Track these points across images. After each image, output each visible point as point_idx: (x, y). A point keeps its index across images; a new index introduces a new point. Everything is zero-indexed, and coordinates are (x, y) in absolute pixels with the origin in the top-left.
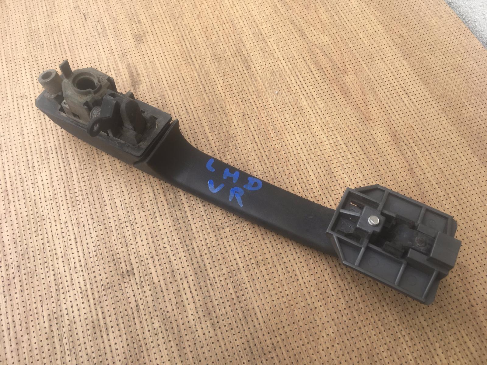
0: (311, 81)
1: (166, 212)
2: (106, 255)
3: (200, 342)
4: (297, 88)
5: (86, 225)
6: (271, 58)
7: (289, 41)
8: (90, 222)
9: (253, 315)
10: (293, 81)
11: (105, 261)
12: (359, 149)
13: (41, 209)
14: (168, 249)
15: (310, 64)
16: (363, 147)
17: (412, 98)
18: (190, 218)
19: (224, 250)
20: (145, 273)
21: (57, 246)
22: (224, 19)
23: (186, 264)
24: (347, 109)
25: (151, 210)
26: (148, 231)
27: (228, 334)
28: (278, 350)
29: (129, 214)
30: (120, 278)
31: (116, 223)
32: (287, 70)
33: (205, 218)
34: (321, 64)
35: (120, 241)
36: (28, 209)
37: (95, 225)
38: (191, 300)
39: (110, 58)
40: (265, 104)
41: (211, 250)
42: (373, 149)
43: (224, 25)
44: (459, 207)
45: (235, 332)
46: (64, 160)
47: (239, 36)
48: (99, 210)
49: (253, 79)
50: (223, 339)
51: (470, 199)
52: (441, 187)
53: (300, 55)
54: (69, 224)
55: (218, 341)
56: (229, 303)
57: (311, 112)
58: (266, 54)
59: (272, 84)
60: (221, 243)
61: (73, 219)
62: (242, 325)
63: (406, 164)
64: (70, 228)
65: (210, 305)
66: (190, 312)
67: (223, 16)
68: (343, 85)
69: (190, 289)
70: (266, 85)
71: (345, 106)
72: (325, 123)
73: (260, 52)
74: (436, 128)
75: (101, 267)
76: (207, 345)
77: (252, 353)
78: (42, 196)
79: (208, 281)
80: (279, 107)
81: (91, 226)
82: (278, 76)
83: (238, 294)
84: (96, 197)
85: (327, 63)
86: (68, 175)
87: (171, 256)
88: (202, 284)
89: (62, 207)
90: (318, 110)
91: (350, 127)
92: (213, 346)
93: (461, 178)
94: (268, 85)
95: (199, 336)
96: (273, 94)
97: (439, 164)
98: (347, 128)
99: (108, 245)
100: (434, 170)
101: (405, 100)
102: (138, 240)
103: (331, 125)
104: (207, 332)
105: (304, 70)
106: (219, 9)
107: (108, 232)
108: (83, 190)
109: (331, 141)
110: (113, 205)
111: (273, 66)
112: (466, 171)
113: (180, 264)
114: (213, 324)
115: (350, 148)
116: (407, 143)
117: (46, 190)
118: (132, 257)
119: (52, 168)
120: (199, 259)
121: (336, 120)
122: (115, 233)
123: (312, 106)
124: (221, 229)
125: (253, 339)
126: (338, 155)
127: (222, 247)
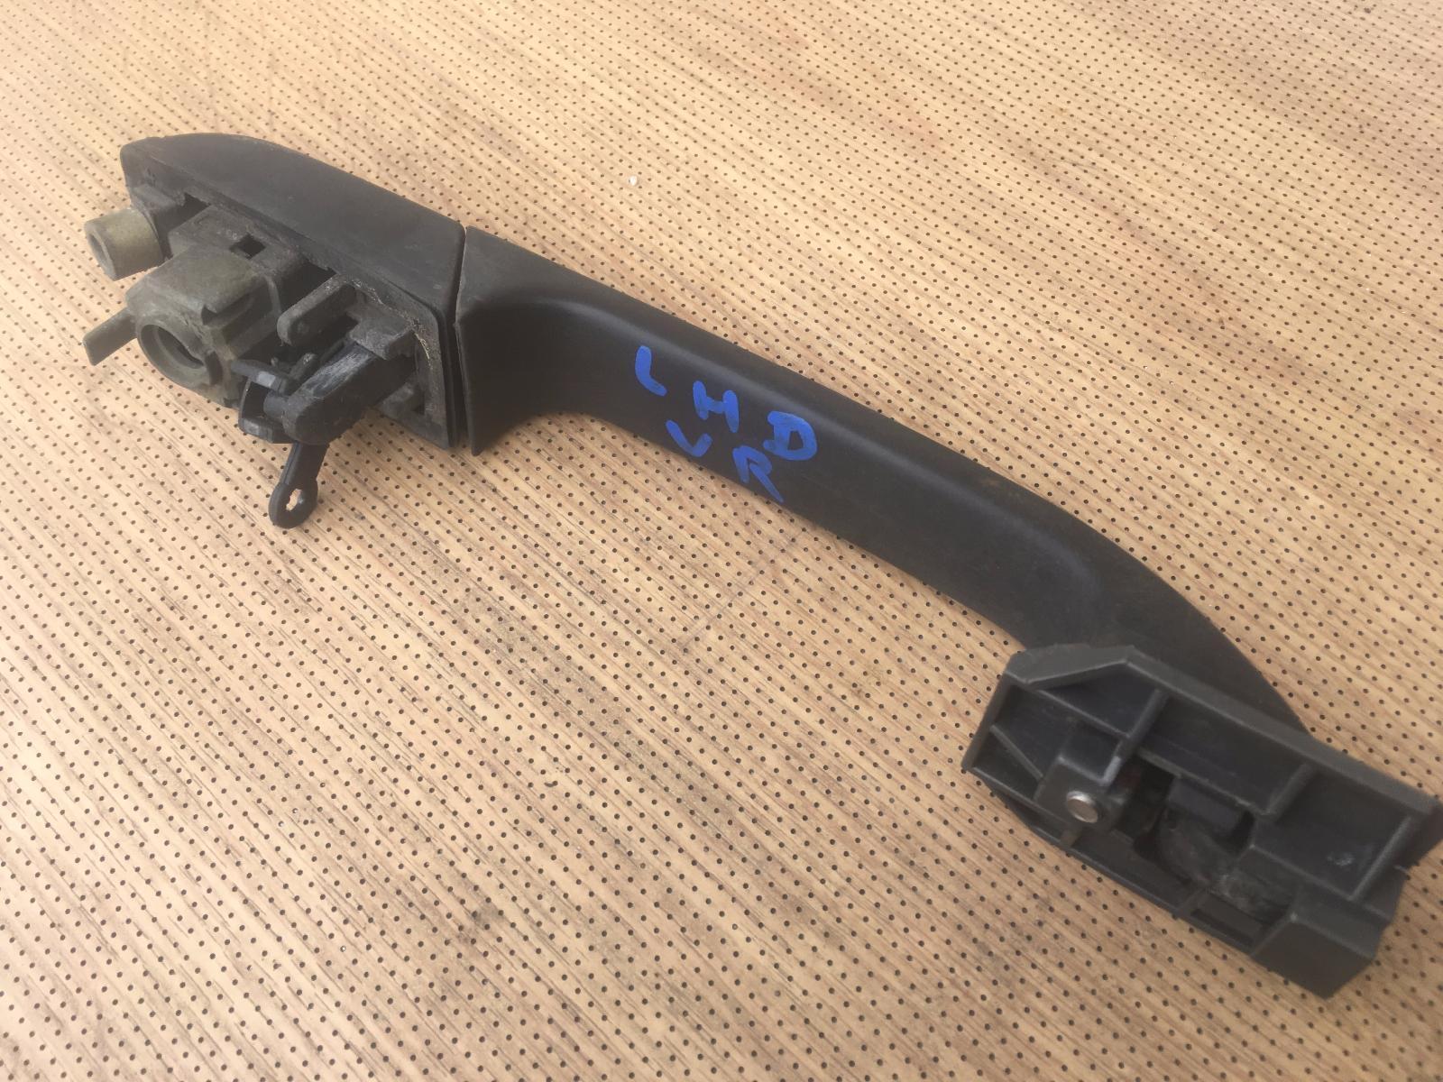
0: (715, 105)
1: (496, 675)
2: (378, 902)
3: (819, 1006)
4: (687, 142)
5: (260, 844)
6: (563, 91)
7: (587, 24)
8: (265, 826)
9: (929, 843)
10: (665, 130)
11: (383, 924)
12: (956, 233)
13: (81, 868)
14: (566, 783)
15: (685, 63)
16: (964, 222)
17: (1017, 32)
18: (578, 658)
19: (735, 703)
20: (533, 892)
21: (200, 957)
22: (356, 42)
23: (645, 800)
24: (861, 140)
25: (444, 696)
26: (473, 762)
27: (889, 937)
28: (1058, 905)
29: (382, 739)
30: (463, 950)
31: (356, 787)
32: (628, 106)
33: (623, 636)
34: (715, 49)
35: (396, 836)
36: (35, 888)
37: (288, 828)
38: (720, 898)
39: (56, 303)
40: (617, 228)
41: (696, 721)
42: (996, 215)
43: (367, 61)
44: (1308, 265)
45: (905, 919)
46: (74, 680)
47: (428, 72)
48: (275, 776)
49: (542, 175)
50: (882, 959)
51: (1322, 229)
52: (1232, 234)
53: (642, 50)
54: (200, 867)
55: (870, 974)
56: (838, 849)
57: (763, 194)
58: (542, 88)
59: (607, 165)
60: (715, 685)
61: (205, 842)
62: (914, 889)
63: (1105, 215)
64: (211, 878)
65: (785, 883)
66: (739, 936)
67: (349, 37)
68: (812, 80)
69: (701, 867)
70: (589, 173)
71: (850, 133)
72: (821, 205)
73: (518, 89)
74: (1128, 86)
75: (381, 949)
76: (846, 1004)
77: (990, 954)
78: (61, 825)
79: (741, 817)
80: (665, 218)
81: (276, 840)
82: (610, 133)
83: (850, 807)
84: (243, 743)
85: (729, 38)
86: (114, 720)
87: (587, 801)
88: (727, 832)
89: (147, 829)
90: (780, 178)
91: (897, 185)
92: (865, 996)
93: (1266, 186)
94: (597, 173)
95: (805, 993)
96: (626, 192)
97: (1191, 175)
98: (889, 193)
99: (366, 867)
100: (1188, 198)
101: (1002, 47)
102: (455, 802)
103: (841, 204)
104: (822, 968)
105: (679, 86)
106: (325, 21)
107: (343, 826)
108: (190, 741)
109: (867, 247)
110: (314, 740)
111: (579, 113)
112: (1269, 163)
113: (625, 809)
114: (826, 935)
115: (931, 241)
116: (1077, 159)
117: (65, 801)
118: (465, 864)
119: (46, 722)
120: (679, 766)
121: (846, 184)
122: (366, 820)
123: (758, 175)
124: (692, 645)
125: (971, 913)
126: (910, 277)
127: (728, 696)
